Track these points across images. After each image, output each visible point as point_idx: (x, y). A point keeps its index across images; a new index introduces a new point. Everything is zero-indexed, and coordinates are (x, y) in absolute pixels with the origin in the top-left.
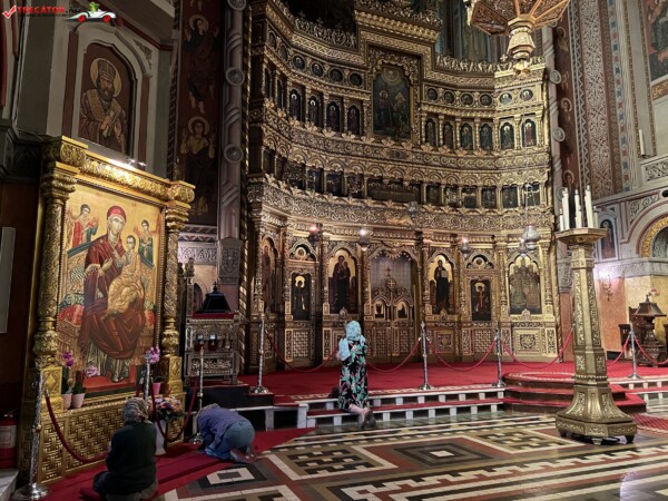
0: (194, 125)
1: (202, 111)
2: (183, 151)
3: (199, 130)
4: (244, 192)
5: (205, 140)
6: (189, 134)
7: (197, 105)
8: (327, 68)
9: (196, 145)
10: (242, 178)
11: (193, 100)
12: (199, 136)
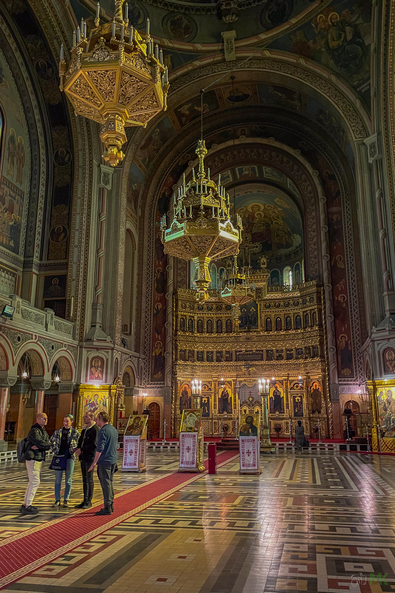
0: (157, 345)
1: (160, 339)
2: (154, 355)
3: (159, 346)
4: (173, 368)
5: (161, 349)
6: (155, 348)
7: (158, 336)
8: (214, 306)
9: (158, 351)
10: (173, 363)
11: (157, 335)
12: (159, 348)
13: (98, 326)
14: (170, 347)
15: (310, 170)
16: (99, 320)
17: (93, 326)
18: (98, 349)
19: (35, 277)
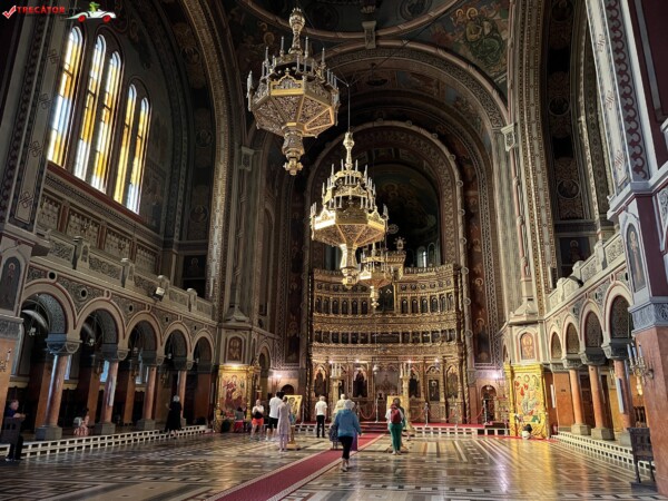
0: (291, 325)
1: (295, 319)
2: (288, 336)
3: (293, 327)
4: (308, 349)
5: (296, 330)
6: (290, 329)
9: (292, 333)
10: (308, 344)
11: (292, 316)
12: (294, 329)
13: (236, 307)
14: (305, 329)
15: (447, 154)
16: (237, 300)
17: (232, 306)
18: (236, 329)
19: (174, 257)
